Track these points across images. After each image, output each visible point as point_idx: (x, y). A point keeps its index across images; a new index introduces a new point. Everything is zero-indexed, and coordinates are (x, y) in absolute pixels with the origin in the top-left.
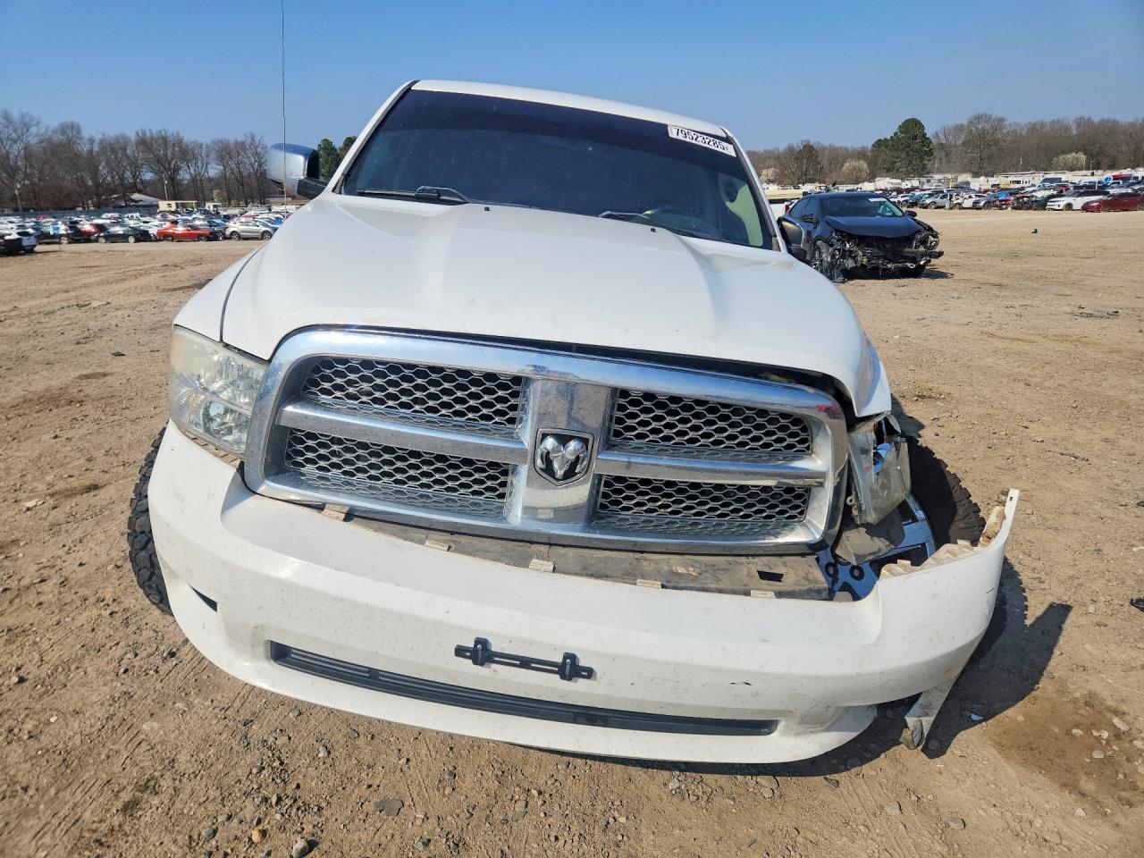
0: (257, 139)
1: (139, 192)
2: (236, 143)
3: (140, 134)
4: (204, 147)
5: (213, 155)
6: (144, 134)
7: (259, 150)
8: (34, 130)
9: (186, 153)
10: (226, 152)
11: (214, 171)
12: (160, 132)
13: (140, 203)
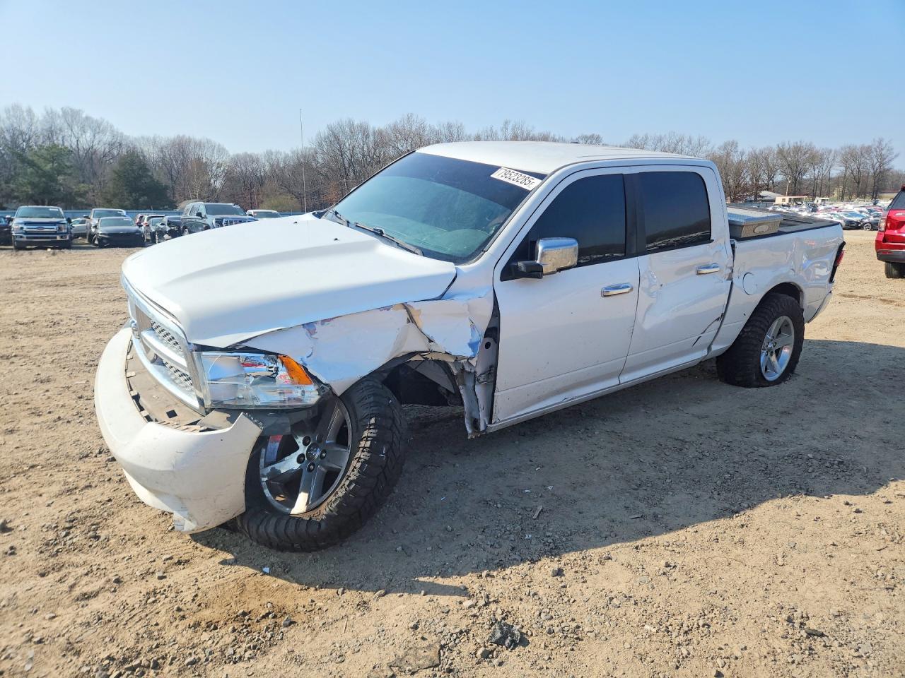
0: (884, 143)
1: (768, 189)
2: (863, 148)
3: (780, 146)
4: (833, 152)
5: (839, 159)
6: (784, 145)
7: (883, 152)
8: (704, 148)
9: (815, 159)
10: (851, 156)
11: (836, 171)
12: (797, 143)
13: (766, 198)
